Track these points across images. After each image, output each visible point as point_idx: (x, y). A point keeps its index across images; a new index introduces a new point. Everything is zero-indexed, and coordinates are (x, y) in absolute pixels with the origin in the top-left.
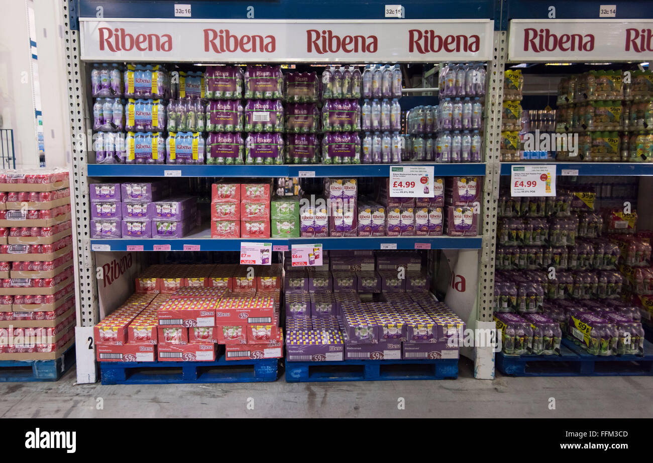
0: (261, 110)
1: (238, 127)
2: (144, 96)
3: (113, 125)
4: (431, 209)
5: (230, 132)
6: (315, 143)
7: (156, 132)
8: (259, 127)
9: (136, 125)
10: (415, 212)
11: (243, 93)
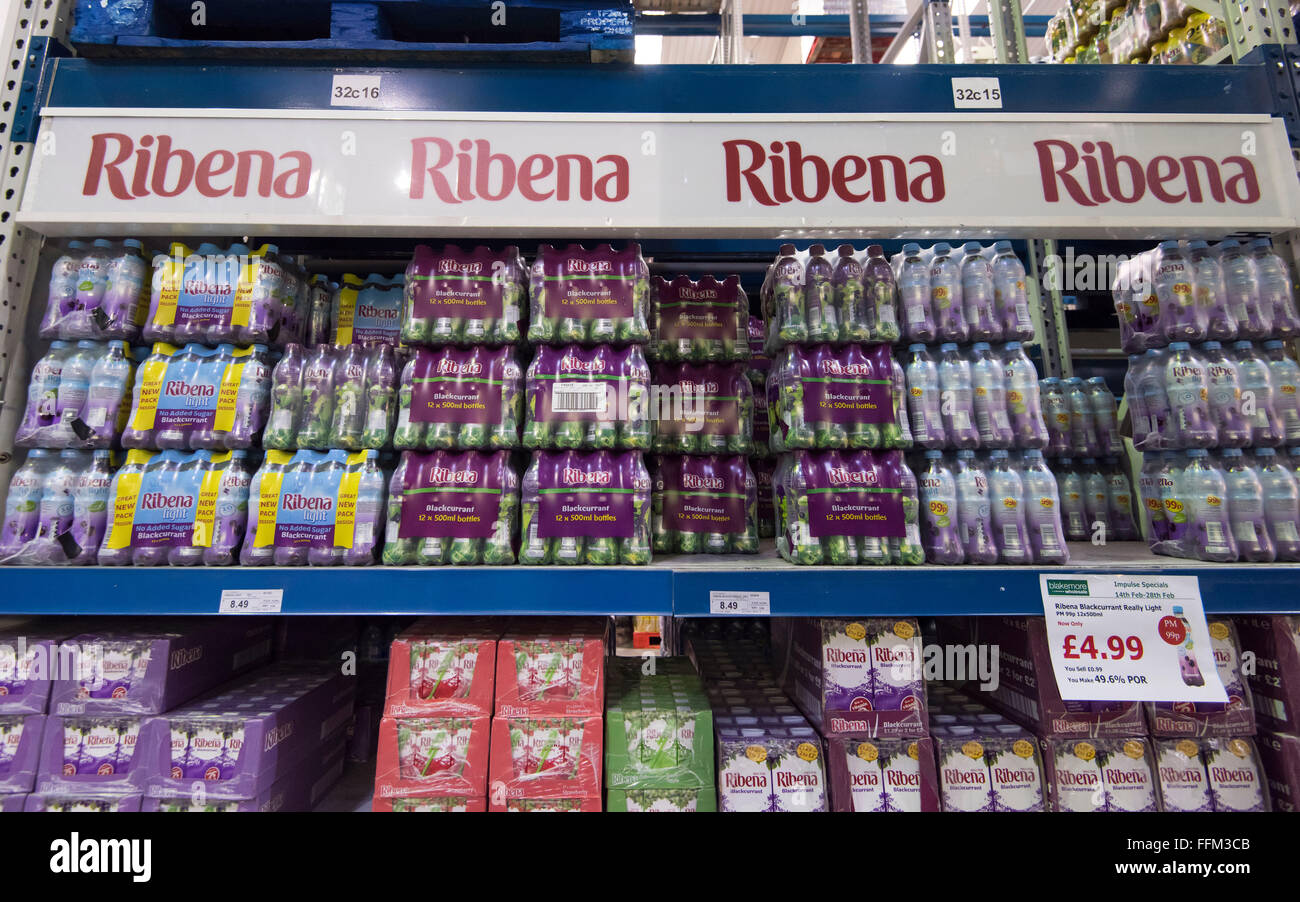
0: (581, 377)
1: (501, 430)
2: (204, 336)
3: (79, 426)
4: (1213, 743)
5: (473, 448)
6: (747, 485)
7: (226, 452)
8: (571, 433)
9: (159, 426)
10: (1152, 758)
11: (524, 324)
